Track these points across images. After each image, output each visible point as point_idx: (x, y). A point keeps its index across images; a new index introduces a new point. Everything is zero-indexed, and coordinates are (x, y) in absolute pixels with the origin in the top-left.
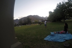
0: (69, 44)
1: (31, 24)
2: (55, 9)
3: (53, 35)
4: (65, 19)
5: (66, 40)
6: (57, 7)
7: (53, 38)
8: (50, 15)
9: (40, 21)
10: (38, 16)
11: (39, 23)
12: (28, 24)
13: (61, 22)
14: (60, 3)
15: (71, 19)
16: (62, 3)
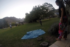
0: (41, 38)
1: (7, 27)
2: (31, 12)
3: (28, 34)
4: (40, 20)
5: (39, 36)
6: (33, 9)
7: (29, 37)
8: (26, 17)
9: (17, 23)
10: (15, 18)
11: (16, 25)
12: (4, 28)
13: (37, 22)
14: (36, 6)
15: (45, 19)
16: (37, 7)
